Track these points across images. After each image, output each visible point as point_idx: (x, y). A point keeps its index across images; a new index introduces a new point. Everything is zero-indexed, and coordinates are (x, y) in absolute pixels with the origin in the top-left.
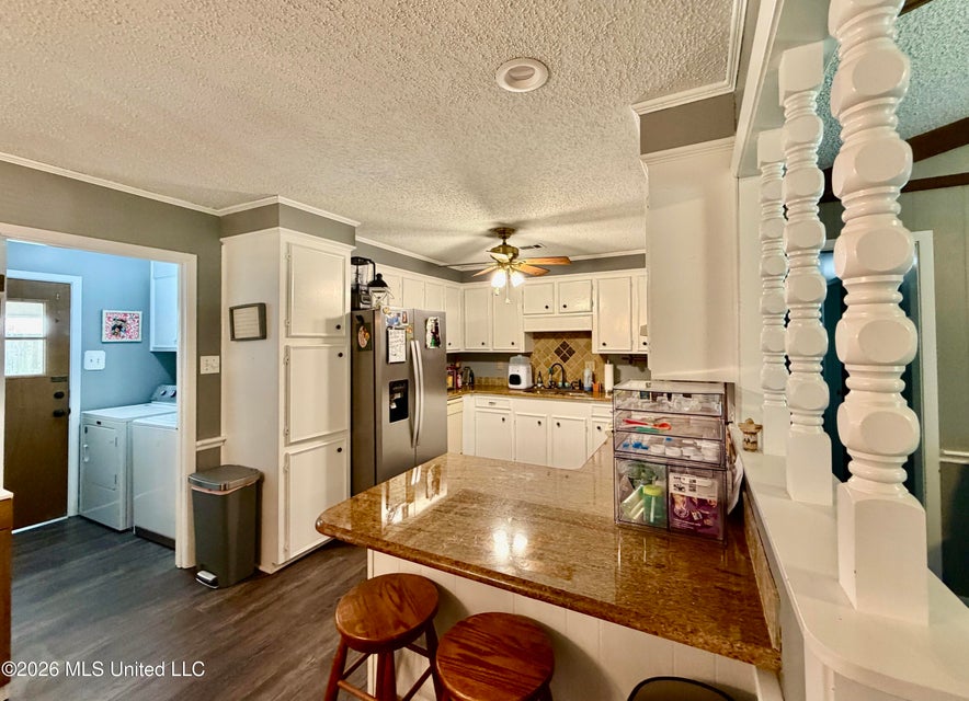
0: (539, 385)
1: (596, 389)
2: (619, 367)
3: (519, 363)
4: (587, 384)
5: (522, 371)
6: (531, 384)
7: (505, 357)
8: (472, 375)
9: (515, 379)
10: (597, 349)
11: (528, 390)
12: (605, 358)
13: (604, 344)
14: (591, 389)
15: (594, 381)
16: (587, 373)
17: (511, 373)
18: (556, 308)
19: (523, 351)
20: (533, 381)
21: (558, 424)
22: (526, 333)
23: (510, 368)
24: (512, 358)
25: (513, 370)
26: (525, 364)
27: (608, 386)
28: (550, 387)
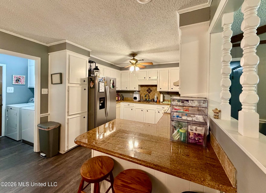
0: (142, 100)
1: (158, 101)
2: (164, 95)
3: (136, 93)
4: (155, 100)
5: (137, 96)
6: (140, 100)
7: (133, 92)
8: (123, 97)
9: (135, 98)
10: (158, 90)
11: (139, 101)
12: (161, 92)
13: (161, 89)
14: (157, 101)
15: (157, 99)
16: (156, 97)
17: (134, 96)
18: (147, 78)
19: (138, 90)
21: (147, 111)
22: (139, 85)
23: (134, 95)
25: (135, 95)
26: (138, 94)
27: (161, 100)
28: (145, 101)
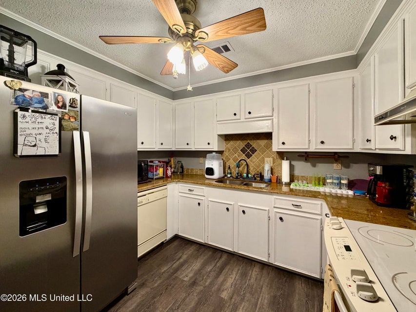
0: (229, 176)
1: (274, 180)
2: (293, 163)
3: (213, 158)
4: (267, 176)
5: (215, 164)
6: (222, 175)
7: (203, 154)
8: (182, 167)
9: (210, 171)
10: (276, 146)
11: (220, 180)
12: (282, 155)
13: (283, 143)
14: (270, 180)
15: (272, 173)
16: (267, 168)
17: (207, 166)
18: (243, 116)
19: (216, 149)
20: (224, 172)
21: (244, 212)
22: (218, 135)
23: (207, 162)
24: (208, 155)
25: (208, 164)
26: (218, 159)
27: (285, 178)
28: (237, 178)
